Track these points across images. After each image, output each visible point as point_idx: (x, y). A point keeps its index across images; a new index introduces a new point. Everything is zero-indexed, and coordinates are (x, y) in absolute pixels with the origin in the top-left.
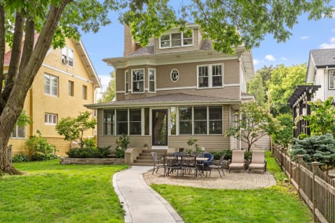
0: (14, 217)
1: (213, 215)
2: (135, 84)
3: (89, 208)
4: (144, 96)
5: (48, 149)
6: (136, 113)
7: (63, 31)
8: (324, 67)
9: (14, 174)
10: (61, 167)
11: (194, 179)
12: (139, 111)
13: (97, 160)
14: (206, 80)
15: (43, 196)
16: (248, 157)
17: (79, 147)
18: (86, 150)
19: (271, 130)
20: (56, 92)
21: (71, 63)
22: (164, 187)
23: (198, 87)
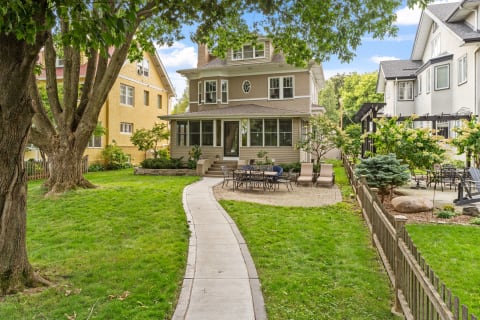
0: (84, 238)
1: (275, 238)
2: (208, 95)
3: (156, 228)
4: (217, 107)
5: (123, 158)
6: (208, 125)
7: (138, 44)
8: (393, 78)
9: (88, 187)
10: (135, 178)
11: (262, 193)
12: (211, 122)
13: (170, 171)
14: (277, 91)
15: (114, 213)
16: (316, 170)
17: (153, 157)
18: (160, 161)
19: (340, 143)
20: (132, 102)
21: (146, 74)
22: (231, 204)
23: (269, 99)
